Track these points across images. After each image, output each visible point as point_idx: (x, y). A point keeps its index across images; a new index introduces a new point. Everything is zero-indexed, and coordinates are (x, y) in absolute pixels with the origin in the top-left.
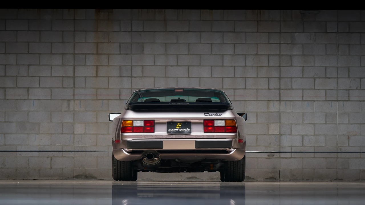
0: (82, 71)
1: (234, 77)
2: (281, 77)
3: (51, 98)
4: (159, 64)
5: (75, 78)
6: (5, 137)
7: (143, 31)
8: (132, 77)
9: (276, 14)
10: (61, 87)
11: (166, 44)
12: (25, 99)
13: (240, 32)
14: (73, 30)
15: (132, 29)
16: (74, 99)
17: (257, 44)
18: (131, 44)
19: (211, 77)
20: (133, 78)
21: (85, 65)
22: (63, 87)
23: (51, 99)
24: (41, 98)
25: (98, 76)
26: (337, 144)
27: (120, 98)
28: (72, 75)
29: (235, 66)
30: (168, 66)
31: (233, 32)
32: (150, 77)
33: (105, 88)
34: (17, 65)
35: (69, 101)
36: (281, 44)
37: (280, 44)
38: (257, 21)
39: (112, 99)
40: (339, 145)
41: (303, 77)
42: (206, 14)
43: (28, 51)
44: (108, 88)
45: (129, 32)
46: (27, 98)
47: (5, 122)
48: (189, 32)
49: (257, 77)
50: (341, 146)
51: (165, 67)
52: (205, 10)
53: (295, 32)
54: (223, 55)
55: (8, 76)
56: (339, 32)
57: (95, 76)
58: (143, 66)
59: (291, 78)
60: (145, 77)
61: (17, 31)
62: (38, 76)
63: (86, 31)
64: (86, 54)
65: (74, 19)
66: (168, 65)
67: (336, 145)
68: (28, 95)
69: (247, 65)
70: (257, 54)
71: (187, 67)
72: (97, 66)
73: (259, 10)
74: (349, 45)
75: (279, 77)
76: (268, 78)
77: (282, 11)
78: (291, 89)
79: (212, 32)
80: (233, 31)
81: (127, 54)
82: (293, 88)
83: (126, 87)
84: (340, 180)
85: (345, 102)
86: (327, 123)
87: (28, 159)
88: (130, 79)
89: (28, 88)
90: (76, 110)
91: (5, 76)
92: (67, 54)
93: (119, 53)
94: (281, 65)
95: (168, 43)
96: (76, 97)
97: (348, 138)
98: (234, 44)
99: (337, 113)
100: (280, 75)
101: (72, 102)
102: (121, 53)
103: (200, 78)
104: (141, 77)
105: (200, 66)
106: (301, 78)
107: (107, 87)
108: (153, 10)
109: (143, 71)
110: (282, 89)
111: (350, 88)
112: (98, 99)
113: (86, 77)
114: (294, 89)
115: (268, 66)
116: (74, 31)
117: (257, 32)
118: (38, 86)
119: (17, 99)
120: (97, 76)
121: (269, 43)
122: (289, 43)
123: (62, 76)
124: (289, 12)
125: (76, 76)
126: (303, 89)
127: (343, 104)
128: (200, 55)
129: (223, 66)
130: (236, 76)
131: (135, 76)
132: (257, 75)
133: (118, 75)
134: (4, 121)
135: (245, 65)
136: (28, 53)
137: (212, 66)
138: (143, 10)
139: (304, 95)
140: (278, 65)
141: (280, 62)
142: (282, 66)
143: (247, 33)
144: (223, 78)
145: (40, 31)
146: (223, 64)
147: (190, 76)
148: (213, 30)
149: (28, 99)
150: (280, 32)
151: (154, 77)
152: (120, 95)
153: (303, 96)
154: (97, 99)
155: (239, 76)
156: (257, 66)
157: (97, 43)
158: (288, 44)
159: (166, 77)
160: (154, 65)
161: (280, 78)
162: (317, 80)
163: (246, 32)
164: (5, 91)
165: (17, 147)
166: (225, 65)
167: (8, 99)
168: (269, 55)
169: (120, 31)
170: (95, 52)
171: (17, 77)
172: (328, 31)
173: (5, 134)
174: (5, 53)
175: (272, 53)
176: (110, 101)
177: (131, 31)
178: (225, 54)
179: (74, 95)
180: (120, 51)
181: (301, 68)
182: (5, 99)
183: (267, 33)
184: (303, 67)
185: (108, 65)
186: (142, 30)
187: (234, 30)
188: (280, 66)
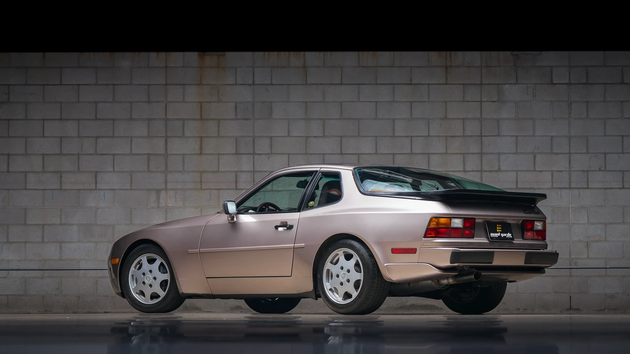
0: (178, 146)
1: (412, 153)
2: (483, 152)
3: (131, 186)
4: (295, 134)
5: (167, 156)
6: (61, 248)
7: (271, 84)
8: (254, 154)
9: (474, 57)
10: (146, 170)
11: (306, 103)
12: (91, 190)
13: (420, 84)
14: (165, 83)
15: (254, 81)
16: (166, 189)
17: (446, 102)
18: (253, 104)
19: (376, 153)
20: (256, 156)
21: (183, 136)
22: (150, 171)
23: (131, 189)
24: (116, 188)
25: (203, 153)
26: (570, 255)
27: (236, 186)
28: (163, 152)
29: (412, 137)
30: (310, 137)
31: (408, 84)
32: (282, 154)
33: (214, 172)
34: (79, 137)
35: (158, 191)
36: (483, 101)
37: (481, 102)
38: (446, 68)
39: (224, 187)
40: (573, 257)
41: (517, 153)
42: (367, 57)
43: (96, 116)
44: (218, 172)
45: (250, 85)
46: (94, 188)
47: (61, 224)
48: (341, 84)
49: (446, 153)
50: (576, 259)
51: (305, 138)
52: (365, 53)
53: (504, 84)
54: (394, 120)
55: (65, 155)
56: (572, 82)
57: (199, 153)
58: (271, 137)
59: (499, 154)
60: (275, 154)
61: (79, 85)
62: (110, 154)
63: (184, 85)
64: (184, 120)
65: (166, 67)
66: (310, 135)
67: (568, 256)
68: (96, 183)
69: (431, 134)
70: (446, 118)
71: (339, 139)
72: (201, 137)
73: (448, 53)
74: (588, 102)
75: (480, 152)
76: (463, 154)
77: (484, 53)
78: (499, 170)
79: (377, 84)
80: (410, 83)
81: (246, 119)
82: (502, 168)
83: (246, 170)
84: (575, 309)
85: (581, 191)
86: (555, 222)
87: (97, 281)
88: (251, 157)
89: (96, 172)
90: (169, 205)
91: (61, 154)
92: (155, 119)
93: (234, 117)
94: (483, 134)
95: (309, 102)
96: (169, 186)
97: (587, 246)
98: (412, 102)
99: (569, 208)
100: (482, 150)
101: (163, 194)
102: (238, 117)
103: (359, 154)
104: (268, 154)
105: (359, 136)
106: (514, 154)
107: (217, 170)
108: (287, 53)
109: (271, 146)
110: (486, 171)
111: (589, 169)
112: (203, 187)
113: (184, 155)
114: (502, 171)
115: (463, 136)
116: (166, 85)
117: (446, 84)
118: (111, 169)
119: (79, 190)
120: (201, 154)
121: (464, 101)
122: (494, 100)
123: (149, 154)
124: (494, 53)
125: (169, 153)
126: (517, 171)
127: (579, 194)
128: (358, 119)
129: (394, 136)
130: (414, 152)
131: (260, 152)
132: (446, 151)
133: (234, 151)
134: (59, 222)
135: (427, 135)
136: (96, 119)
137: (376, 137)
138: (271, 53)
139: (519, 180)
140: (478, 134)
141: (481, 129)
142: (485, 136)
143: (430, 86)
144: (394, 154)
145: (114, 85)
146: (394, 134)
147: (343, 152)
148: (378, 82)
149: (96, 189)
150: (481, 84)
151: (289, 154)
152: (236, 182)
153: (517, 182)
154: (201, 189)
155: (418, 152)
156: (446, 137)
157: (201, 103)
158: (493, 102)
159: (306, 154)
160: (289, 136)
161: (481, 154)
162: (538, 157)
163: (429, 84)
164: (61, 177)
165: (79, 263)
166: (396, 134)
167: (65, 190)
168: (464, 119)
169: (236, 84)
170: (198, 117)
171: (79, 155)
172: (555, 82)
173: (61, 243)
174: (61, 119)
175: (470, 116)
176: (221, 191)
177: (254, 84)
178: (397, 117)
179: (166, 182)
180: (236, 116)
181: (514, 138)
182: (61, 189)
183: (462, 86)
184: (517, 137)
185: (219, 136)
186: (269, 82)
187: (411, 80)
188: (481, 136)
